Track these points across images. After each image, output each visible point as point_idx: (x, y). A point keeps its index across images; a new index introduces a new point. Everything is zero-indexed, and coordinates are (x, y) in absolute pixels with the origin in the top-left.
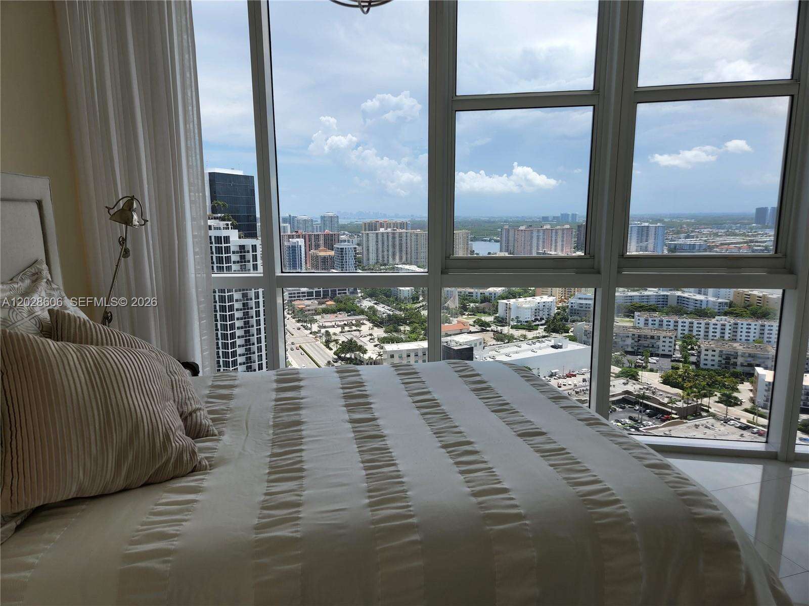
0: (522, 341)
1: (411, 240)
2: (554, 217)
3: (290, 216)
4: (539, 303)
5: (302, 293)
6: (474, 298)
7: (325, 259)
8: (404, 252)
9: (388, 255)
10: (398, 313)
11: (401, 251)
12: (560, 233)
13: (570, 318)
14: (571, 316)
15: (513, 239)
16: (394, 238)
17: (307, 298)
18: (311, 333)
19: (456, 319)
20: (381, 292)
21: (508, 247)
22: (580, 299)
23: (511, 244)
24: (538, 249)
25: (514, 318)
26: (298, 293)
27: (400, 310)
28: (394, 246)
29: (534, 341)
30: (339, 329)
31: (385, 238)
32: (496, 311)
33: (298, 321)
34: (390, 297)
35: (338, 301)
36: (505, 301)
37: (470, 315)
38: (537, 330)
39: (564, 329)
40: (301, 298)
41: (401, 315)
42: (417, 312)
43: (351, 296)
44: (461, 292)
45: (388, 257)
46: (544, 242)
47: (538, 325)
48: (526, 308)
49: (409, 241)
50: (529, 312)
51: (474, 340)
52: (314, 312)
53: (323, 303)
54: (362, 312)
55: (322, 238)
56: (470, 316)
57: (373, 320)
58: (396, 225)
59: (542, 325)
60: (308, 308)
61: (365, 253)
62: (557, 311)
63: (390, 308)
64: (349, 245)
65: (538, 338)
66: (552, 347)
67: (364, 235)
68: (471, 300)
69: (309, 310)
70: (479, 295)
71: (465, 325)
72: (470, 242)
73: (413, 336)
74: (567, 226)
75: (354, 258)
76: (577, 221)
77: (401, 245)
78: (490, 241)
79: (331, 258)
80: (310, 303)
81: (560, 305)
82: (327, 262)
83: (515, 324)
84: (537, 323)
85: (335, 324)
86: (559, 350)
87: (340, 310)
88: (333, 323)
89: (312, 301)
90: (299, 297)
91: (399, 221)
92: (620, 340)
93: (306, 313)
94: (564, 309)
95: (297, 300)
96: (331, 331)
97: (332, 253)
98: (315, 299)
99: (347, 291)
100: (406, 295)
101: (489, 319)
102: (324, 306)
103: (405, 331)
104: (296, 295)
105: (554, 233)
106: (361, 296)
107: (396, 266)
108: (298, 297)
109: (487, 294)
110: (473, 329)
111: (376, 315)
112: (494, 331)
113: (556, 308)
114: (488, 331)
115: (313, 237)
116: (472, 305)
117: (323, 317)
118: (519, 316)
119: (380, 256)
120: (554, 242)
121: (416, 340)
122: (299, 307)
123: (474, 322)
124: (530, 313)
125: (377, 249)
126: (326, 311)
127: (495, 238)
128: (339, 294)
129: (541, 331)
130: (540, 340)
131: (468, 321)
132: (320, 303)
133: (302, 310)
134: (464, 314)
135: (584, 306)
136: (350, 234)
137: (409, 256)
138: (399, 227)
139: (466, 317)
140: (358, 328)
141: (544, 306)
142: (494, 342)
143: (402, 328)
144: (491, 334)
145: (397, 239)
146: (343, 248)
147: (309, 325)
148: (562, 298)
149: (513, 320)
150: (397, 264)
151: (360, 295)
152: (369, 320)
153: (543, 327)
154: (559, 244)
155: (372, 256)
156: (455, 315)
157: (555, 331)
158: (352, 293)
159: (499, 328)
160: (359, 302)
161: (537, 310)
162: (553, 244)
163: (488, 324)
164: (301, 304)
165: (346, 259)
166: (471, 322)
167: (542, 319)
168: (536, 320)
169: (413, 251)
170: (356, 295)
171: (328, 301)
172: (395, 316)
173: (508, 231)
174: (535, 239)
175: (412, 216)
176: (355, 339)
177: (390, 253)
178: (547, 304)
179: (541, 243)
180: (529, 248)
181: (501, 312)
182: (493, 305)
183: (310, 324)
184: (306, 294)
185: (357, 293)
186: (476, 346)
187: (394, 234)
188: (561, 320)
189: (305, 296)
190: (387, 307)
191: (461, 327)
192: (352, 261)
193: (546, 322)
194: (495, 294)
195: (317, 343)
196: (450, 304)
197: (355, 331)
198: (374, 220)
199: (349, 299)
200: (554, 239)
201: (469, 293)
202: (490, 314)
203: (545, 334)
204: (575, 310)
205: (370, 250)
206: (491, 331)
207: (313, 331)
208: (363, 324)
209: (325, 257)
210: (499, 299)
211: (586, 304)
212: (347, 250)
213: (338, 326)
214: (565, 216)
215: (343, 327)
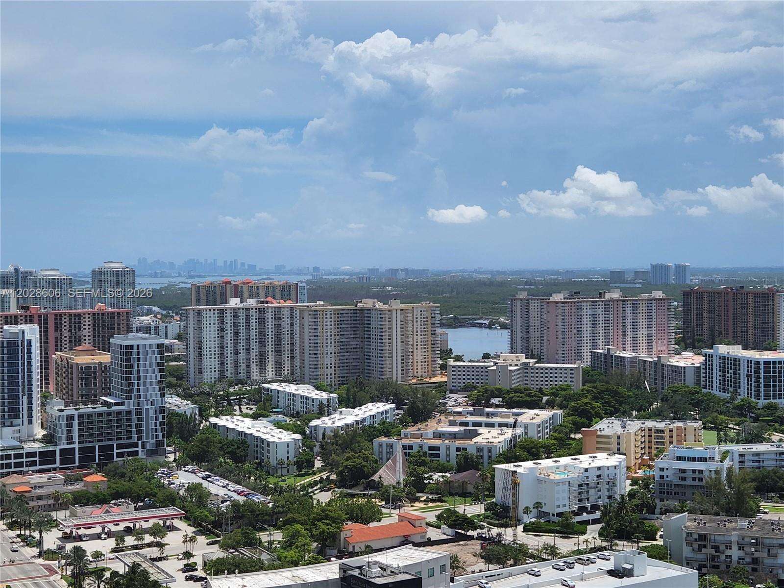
0: (544, 560)
1: (302, 326)
2: (636, 273)
3: (16, 270)
4: (586, 470)
5: (29, 455)
6: (443, 459)
7: (87, 372)
8: (286, 355)
9: (248, 360)
10: (258, 498)
11: (278, 351)
12: (642, 308)
13: (659, 504)
14: (662, 500)
15: (538, 323)
16: (262, 321)
17: (38, 467)
18: (40, 555)
19: (397, 511)
20: (221, 449)
21: (528, 340)
22: (680, 459)
23: (534, 334)
24: (595, 345)
25: (531, 507)
26: (17, 456)
27: (265, 491)
28: (262, 342)
29: (569, 560)
30: (112, 543)
31: (242, 320)
32: (491, 491)
33: (11, 526)
34: (243, 462)
35: (114, 474)
36: (510, 467)
37: (433, 501)
38: (584, 533)
39: (643, 532)
40: (25, 469)
41: (264, 504)
42: (304, 495)
43: (150, 462)
44: (411, 447)
45: (248, 366)
46: (607, 328)
47: (587, 522)
48: (557, 483)
49: (297, 328)
50: (564, 491)
51: (429, 561)
52: (51, 502)
53: (79, 479)
54: (170, 500)
55: (87, 322)
56: (430, 505)
57: (195, 519)
58: (270, 290)
59: (595, 522)
60: (39, 491)
61: (192, 356)
62: (631, 488)
63: (240, 488)
64: (145, 339)
65: (580, 552)
66: (611, 573)
67: (191, 313)
68: (435, 464)
69: (40, 498)
70: (453, 453)
71: (417, 524)
72: (439, 330)
73: (292, 554)
74: (659, 294)
75: (157, 369)
76: (688, 282)
77: (278, 336)
78: (490, 326)
79: (104, 369)
80: (45, 480)
81: (640, 473)
82: (95, 378)
83: (533, 520)
84: (585, 516)
85: (103, 529)
86: (626, 581)
87: (117, 495)
88: (98, 530)
89: (51, 474)
90: (20, 465)
91: (279, 280)
92: (765, 555)
93: (32, 504)
94: (646, 483)
95: (13, 473)
96: (90, 547)
97: (105, 358)
98: (61, 469)
99: (140, 449)
100: (282, 455)
101: (474, 510)
102: (78, 487)
103: (271, 543)
104: (13, 461)
105: (629, 310)
106: (175, 460)
107: (266, 386)
108: (17, 465)
109: (472, 451)
110: (434, 534)
111: (205, 506)
112: (484, 539)
113: (629, 482)
114: (471, 538)
115: (65, 321)
116: (436, 476)
117: (73, 515)
118: (542, 501)
119: (230, 361)
120: (629, 328)
121: (295, 564)
122: (17, 489)
123: (439, 517)
124: (566, 495)
125: (222, 347)
126: (83, 499)
127: (502, 319)
128: (120, 455)
129: (592, 535)
130: (585, 557)
131: (424, 515)
132: (69, 481)
133: (21, 498)
134: (417, 500)
135: (689, 475)
136: (164, 312)
137: (297, 363)
138: (278, 295)
139: (422, 505)
140: (158, 539)
141: (599, 476)
142: (481, 565)
143: (264, 537)
144: (476, 546)
145: (270, 324)
146: (131, 347)
147: (36, 535)
148: (645, 457)
149: (527, 511)
150: (269, 382)
151: (171, 457)
152: (186, 518)
153: (599, 526)
154: (642, 332)
155: (210, 364)
156: (394, 501)
157: (625, 535)
158: (152, 453)
159: (495, 531)
160: (168, 475)
161: (583, 487)
162: (630, 335)
163: (470, 523)
164: (21, 484)
165: (138, 372)
166: (431, 517)
167: (595, 508)
168: (582, 509)
169: (307, 352)
170: (162, 459)
171: (92, 474)
172: (250, 507)
173: (526, 304)
174: (586, 321)
175: (316, 269)
176: (145, 565)
177: (254, 354)
178: (607, 472)
179: (600, 330)
180: (574, 344)
181: (500, 495)
182: (483, 478)
183: (37, 532)
184: (37, 459)
185: (165, 453)
186: (431, 574)
187: (261, 311)
188: (639, 508)
189: (33, 463)
190: (232, 486)
191: (408, 530)
192: (154, 376)
193: (604, 514)
194: (490, 450)
195: (52, 578)
196: (384, 475)
197: (149, 545)
198: (217, 280)
199: (143, 469)
200: (629, 322)
201: (431, 448)
202: (477, 500)
203: (599, 543)
204: (670, 485)
205: (206, 351)
206: (477, 539)
207: (45, 548)
208: (173, 528)
209: (88, 368)
210: (499, 462)
211: (694, 471)
212: (141, 350)
213: (110, 535)
214: (660, 269)
215: (119, 537)
